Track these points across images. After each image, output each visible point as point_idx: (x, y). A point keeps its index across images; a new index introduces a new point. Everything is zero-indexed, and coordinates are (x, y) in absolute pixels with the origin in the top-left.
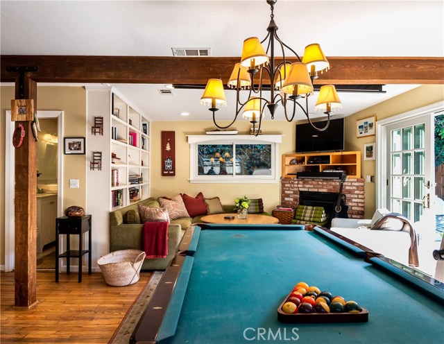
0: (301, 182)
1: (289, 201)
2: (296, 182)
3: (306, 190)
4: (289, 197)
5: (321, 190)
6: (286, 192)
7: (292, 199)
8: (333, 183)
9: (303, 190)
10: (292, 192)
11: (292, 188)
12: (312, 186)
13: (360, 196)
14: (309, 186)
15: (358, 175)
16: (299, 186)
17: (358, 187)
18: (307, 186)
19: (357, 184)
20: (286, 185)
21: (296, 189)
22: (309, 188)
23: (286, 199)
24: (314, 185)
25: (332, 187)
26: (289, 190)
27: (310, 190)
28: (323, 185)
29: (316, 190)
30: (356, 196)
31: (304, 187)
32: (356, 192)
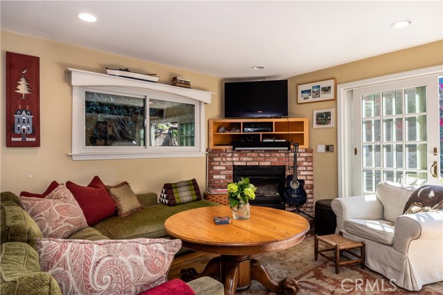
0: (235, 155)
1: (220, 180)
2: (230, 155)
3: (244, 164)
4: (219, 174)
5: (262, 164)
6: (215, 168)
7: (223, 177)
8: (278, 155)
9: (240, 164)
10: (224, 168)
11: (224, 162)
12: (251, 159)
13: (309, 168)
14: (248, 159)
15: (306, 145)
16: (234, 159)
17: (306, 158)
18: (245, 159)
19: (305, 155)
20: (215, 159)
21: (229, 164)
22: (247, 162)
23: (215, 177)
24: (253, 157)
25: (276, 159)
26: (219, 165)
27: (249, 164)
28: (265, 157)
29: (257, 164)
30: (305, 168)
31: (240, 161)
32: (305, 164)
